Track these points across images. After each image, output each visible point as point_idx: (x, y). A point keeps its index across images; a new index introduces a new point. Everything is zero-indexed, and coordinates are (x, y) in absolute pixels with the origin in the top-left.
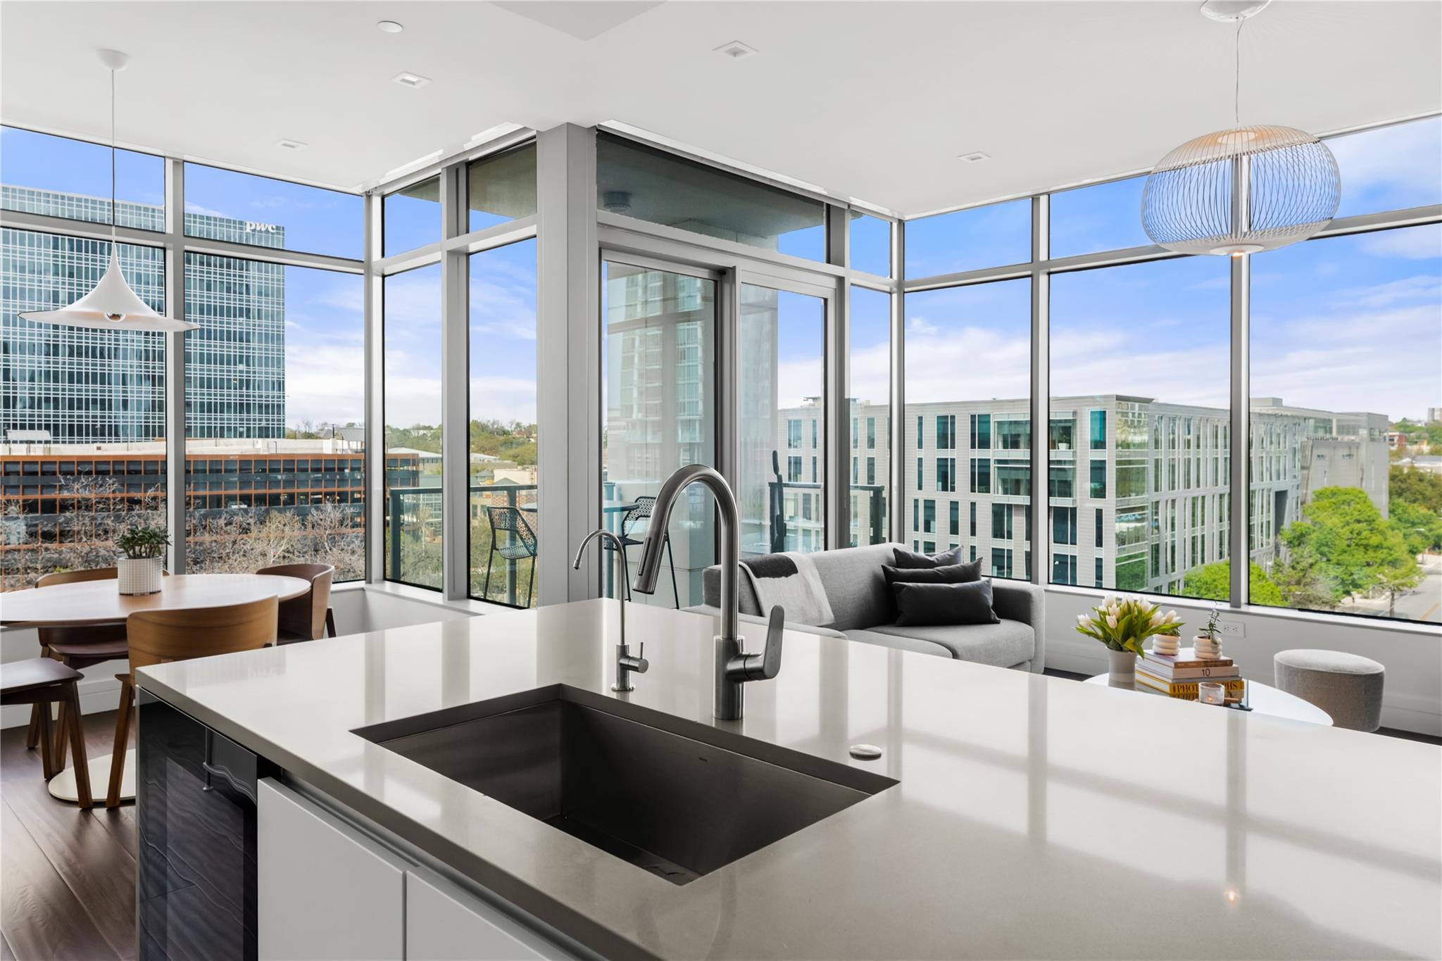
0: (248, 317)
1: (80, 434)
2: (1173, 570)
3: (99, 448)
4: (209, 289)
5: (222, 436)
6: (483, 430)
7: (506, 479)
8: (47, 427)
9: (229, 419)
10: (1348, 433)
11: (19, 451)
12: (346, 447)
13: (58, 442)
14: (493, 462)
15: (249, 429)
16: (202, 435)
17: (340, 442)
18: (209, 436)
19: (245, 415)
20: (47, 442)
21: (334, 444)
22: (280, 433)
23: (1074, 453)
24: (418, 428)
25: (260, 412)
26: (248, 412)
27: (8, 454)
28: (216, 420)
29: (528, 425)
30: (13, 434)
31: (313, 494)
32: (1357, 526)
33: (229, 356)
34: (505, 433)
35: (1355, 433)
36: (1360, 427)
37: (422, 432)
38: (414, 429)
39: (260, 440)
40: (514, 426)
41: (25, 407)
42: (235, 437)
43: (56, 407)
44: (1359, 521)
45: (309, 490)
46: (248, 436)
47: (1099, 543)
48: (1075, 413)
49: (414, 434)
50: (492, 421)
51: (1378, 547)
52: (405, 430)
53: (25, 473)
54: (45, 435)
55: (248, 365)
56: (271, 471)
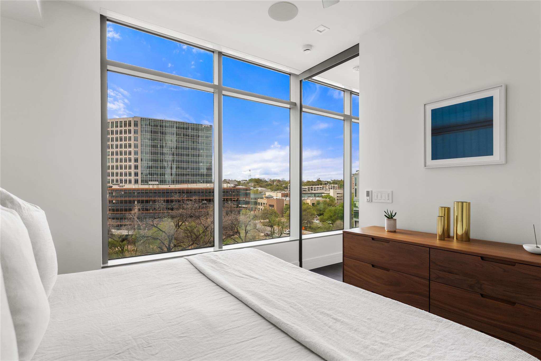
0: (203, 150)
1: (163, 183)
3: (169, 186)
4: (193, 143)
6: (261, 181)
7: (270, 195)
11: (151, 187)
12: (230, 186)
13: (159, 185)
14: (265, 190)
15: (203, 181)
16: (192, 183)
17: (229, 184)
18: (194, 183)
19: (202, 177)
20: (157, 185)
21: (227, 185)
22: (211, 182)
25: (206, 176)
27: (148, 188)
28: (195, 178)
29: (273, 179)
30: (150, 183)
31: (233, 198)
33: (198, 161)
34: (266, 182)
37: (244, 182)
38: (242, 181)
39: (208, 184)
40: (269, 180)
41: (150, 175)
42: (200, 183)
43: (157, 176)
45: (232, 197)
46: (203, 183)
50: (263, 179)
52: (239, 181)
53: (154, 193)
54: (157, 183)
56: (209, 192)
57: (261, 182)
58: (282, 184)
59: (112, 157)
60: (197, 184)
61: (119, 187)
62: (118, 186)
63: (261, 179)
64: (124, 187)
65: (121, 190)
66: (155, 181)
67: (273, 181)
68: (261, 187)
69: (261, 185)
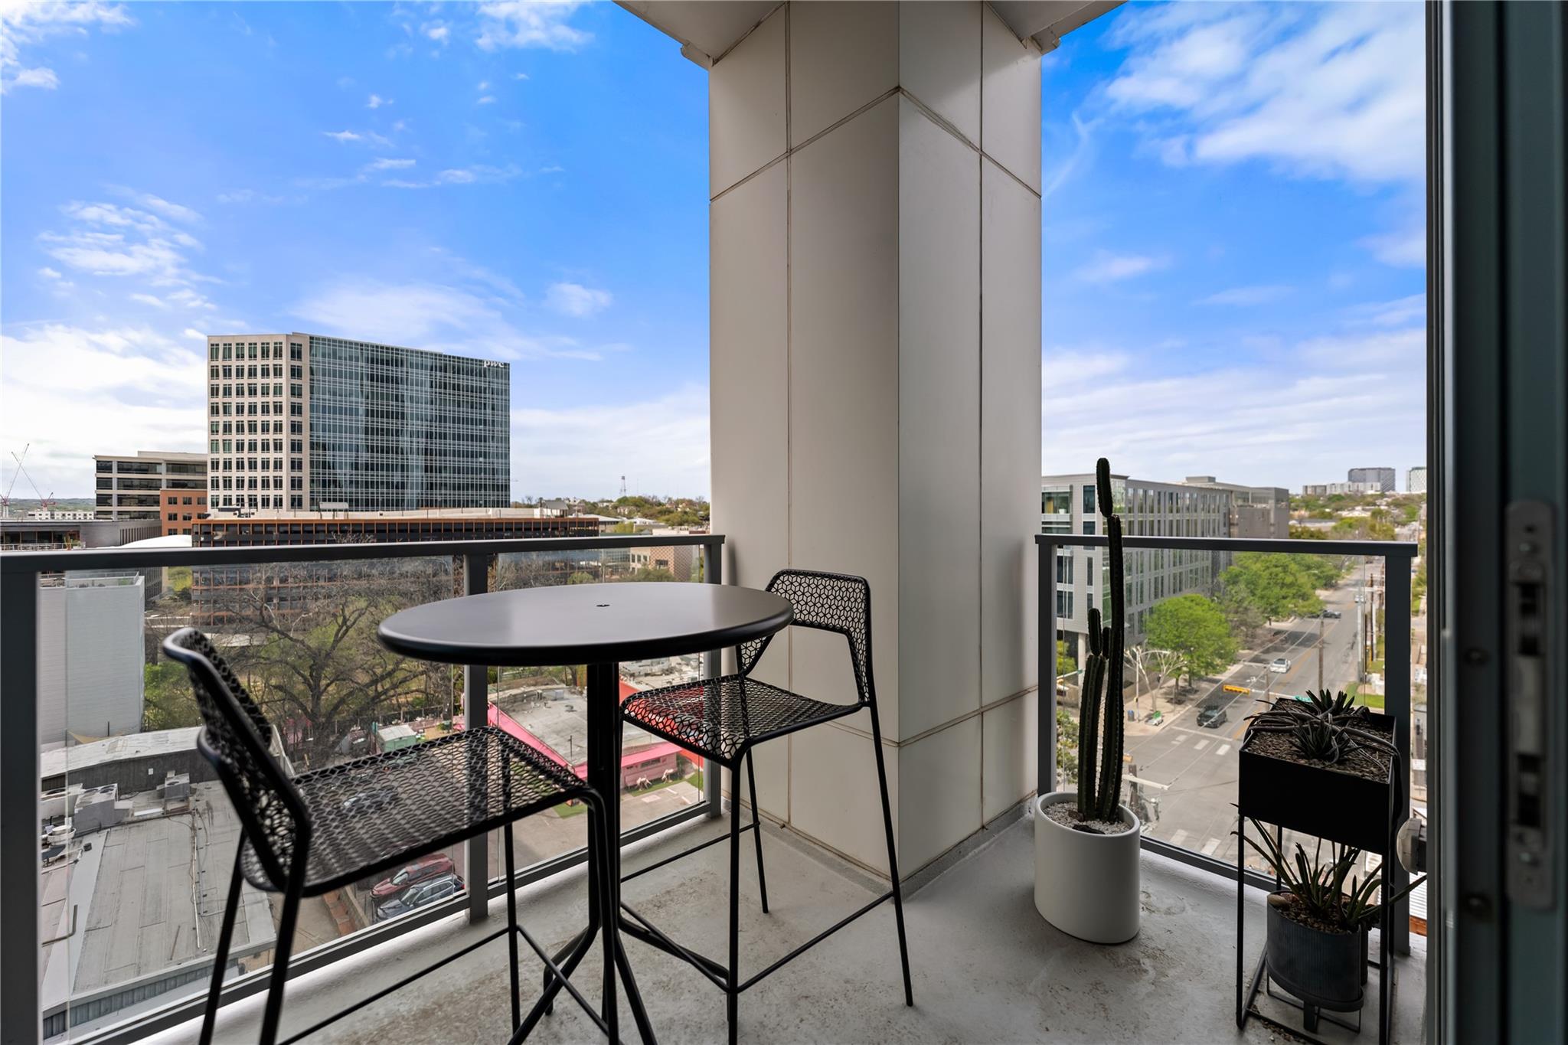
0: (485, 425)
2: (1141, 602)
3: (381, 515)
4: (459, 406)
5: (468, 506)
6: (646, 503)
8: (346, 501)
9: (472, 495)
10: (1260, 502)
11: (328, 516)
12: (549, 513)
13: (354, 511)
14: (653, 522)
15: (485, 501)
16: (454, 506)
17: (545, 510)
18: (459, 506)
19: (483, 492)
20: (346, 510)
21: (541, 511)
22: (506, 504)
23: (1071, 517)
24: (603, 501)
25: (493, 490)
26: (485, 490)
28: (463, 495)
29: (676, 499)
30: (323, 505)
32: (1275, 570)
33: (472, 452)
34: (660, 504)
35: (1266, 502)
36: (1269, 498)
37: (605, 504)
39: (491, 509)
40: (666, 499)
42: (476, 507)
44: (1276, 566)
46: (485, 506)
47: (1090, 582)
48: (1071, 487)
49: (600, 505)
50: (652, 497)
51: (1291, 585)
52: (591, 503)
54: (345, 505)
55: (485, 457)
56: (497, 530)
57: (647, 506)
58: (697, 511)
59: (227, 437)
60: (465, 509)
61: (235, 518)
62: (235, 514)
63: (647, 497)
64: (252, 517)
65: (243, 525)
66: (341, 500)
67: (678, 503)
68: (645, 516)
69: (646, 511)
